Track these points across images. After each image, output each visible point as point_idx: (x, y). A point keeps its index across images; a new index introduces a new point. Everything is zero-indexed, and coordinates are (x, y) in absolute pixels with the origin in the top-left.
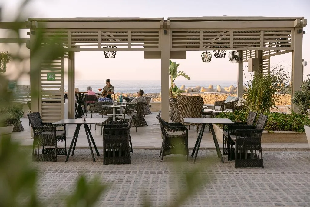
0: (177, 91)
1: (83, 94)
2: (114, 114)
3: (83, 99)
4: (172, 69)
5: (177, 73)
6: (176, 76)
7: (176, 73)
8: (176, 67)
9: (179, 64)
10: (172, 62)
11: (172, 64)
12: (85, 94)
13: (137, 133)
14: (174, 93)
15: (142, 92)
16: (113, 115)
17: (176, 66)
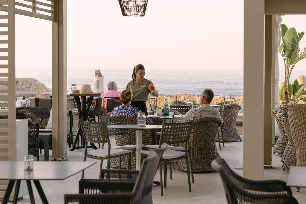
0: (299, 91)
1: (91, 98)
2: (139, 145)
3: (92, 108)
4: (287, 44)
5: (299, 53)
6: (297, 58)
7: (296, 52)
8: (296, 40)
9: (303, 33)
10: (289, 28)
11: (289, 32)
12: (95, 98)
13: (190, 191)
14: (292, 95)
15: (209, 95)
16: (136, 146)
17: (297, 38)
